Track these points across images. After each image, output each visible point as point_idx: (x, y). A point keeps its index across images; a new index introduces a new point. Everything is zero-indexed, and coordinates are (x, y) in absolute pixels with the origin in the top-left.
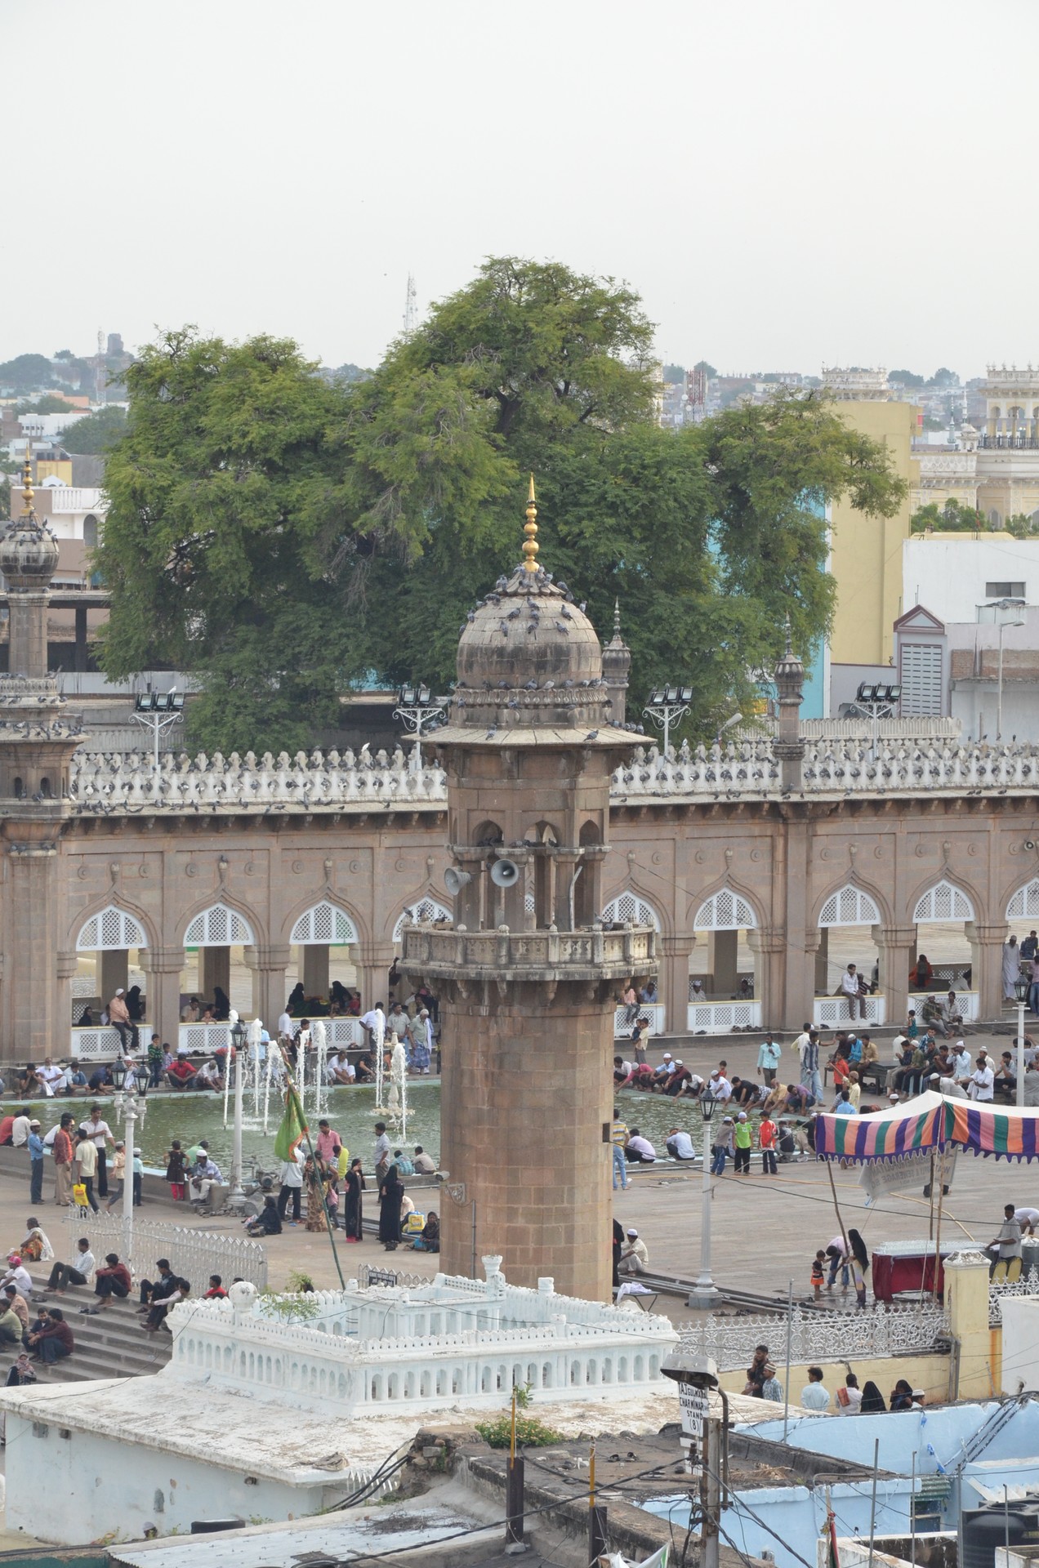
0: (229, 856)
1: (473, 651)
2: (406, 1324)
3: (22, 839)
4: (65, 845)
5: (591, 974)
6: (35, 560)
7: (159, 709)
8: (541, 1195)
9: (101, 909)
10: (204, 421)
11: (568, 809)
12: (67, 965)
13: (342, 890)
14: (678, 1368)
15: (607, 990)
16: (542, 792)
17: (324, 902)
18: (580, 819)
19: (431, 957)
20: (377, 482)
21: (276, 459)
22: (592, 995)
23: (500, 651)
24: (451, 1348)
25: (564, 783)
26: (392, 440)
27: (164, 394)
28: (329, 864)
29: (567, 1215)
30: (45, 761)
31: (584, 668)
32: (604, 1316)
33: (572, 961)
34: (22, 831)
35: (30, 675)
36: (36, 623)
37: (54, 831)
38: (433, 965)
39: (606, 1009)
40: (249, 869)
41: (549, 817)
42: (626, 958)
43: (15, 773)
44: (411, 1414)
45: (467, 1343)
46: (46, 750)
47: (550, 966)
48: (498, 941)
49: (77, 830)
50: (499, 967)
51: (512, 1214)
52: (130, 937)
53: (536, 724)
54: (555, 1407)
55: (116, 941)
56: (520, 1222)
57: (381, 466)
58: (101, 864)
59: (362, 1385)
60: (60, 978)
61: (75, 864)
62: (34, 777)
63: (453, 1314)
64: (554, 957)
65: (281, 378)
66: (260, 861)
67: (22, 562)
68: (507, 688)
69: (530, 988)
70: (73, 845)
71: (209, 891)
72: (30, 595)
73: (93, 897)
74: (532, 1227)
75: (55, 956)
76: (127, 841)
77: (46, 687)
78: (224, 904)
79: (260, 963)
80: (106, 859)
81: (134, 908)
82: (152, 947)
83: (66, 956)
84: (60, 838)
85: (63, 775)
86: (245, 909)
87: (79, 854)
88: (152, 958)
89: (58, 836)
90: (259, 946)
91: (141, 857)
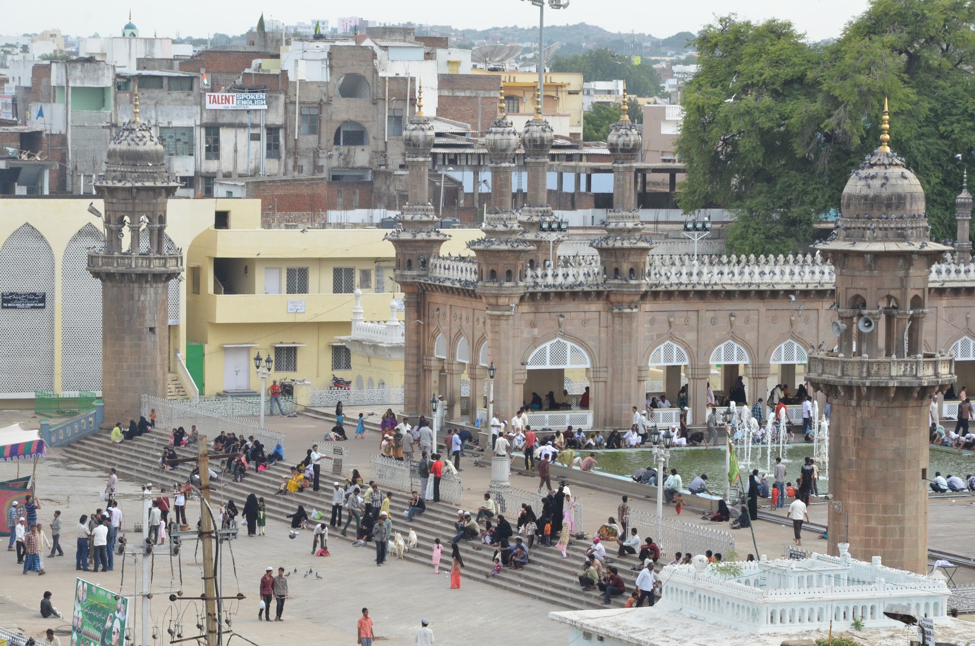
0: (736, 313)
1: (850, 197)
2: (793, 581)
3: (618, 303)
4: (643, 306)
5: (915, 383)
6: (628, 145)
7: (697, 230)
8: (885, 509)
9: (663, 342)
10: (739, 68)
11: (903, 288)
12: (643, 374)
13: (800, 333)
14: (894, 612)
15: (925, 393)
16: (889, 279)
17: (790, 340)
18: (911, 294)
19: (823, 372)
20: (835, 102)
21: (779, 88)
22: (916, 395)
23: (866, 197)
24: (817, 595)
25: (901, 273)
26: (844, 77)
27: (718, 52)
28: (793, 318)
29: (900, 521)
30: (633, 258)
31: (914, 207)
32: (908, 579)
33: (904, 375)
34: (619, 298)
35: (624, 210)
36: (628, 181)
37: (637, 298)
38: (825, 377)
39: (925, 403)
40: (747, 321)
41: (892, 293)
42: (936, 374)
43: (615, 265)
44: (793, 632)
45: (828, 593)
46: (632, 252)
47: (891, 378)
48: (862, 363)
49: (649, 298)
50: (862, 378)
51: (868, 519)
52: (680, 357)
53: (885, 239)
54: (877, 630)
55: (671, 360)
56: (873, 524)
57: (837, 92)
58: (662, 317)
59: (765, 615)
60: (639, 381)
61: (648, 317)
62: (625, 267)
63: (820, 576)
64: (894, 373)
65: (782, 42)
66: (754, 316)
67: (620, 146)
68: (869, 218)
69: (880, 391)
70: (647, 306)
71: (724, 333)
72: (625, 165)
73: (659, 336)
74: (880, 527)
75: (637, 369)
76: (678, 305)
77: (633, 217)
78: (733, 340)
79: (753, 374)
80: (666, 314)
81: (682, 342)
82: (692, 364)
83: (643, 369)
84: (640, 302)
85: (642, 266)
86: (745, 343)
87: (650, 311)
88: (692, 371)
89: (639, 300)
90: (753, 364)
91: (686, 313)
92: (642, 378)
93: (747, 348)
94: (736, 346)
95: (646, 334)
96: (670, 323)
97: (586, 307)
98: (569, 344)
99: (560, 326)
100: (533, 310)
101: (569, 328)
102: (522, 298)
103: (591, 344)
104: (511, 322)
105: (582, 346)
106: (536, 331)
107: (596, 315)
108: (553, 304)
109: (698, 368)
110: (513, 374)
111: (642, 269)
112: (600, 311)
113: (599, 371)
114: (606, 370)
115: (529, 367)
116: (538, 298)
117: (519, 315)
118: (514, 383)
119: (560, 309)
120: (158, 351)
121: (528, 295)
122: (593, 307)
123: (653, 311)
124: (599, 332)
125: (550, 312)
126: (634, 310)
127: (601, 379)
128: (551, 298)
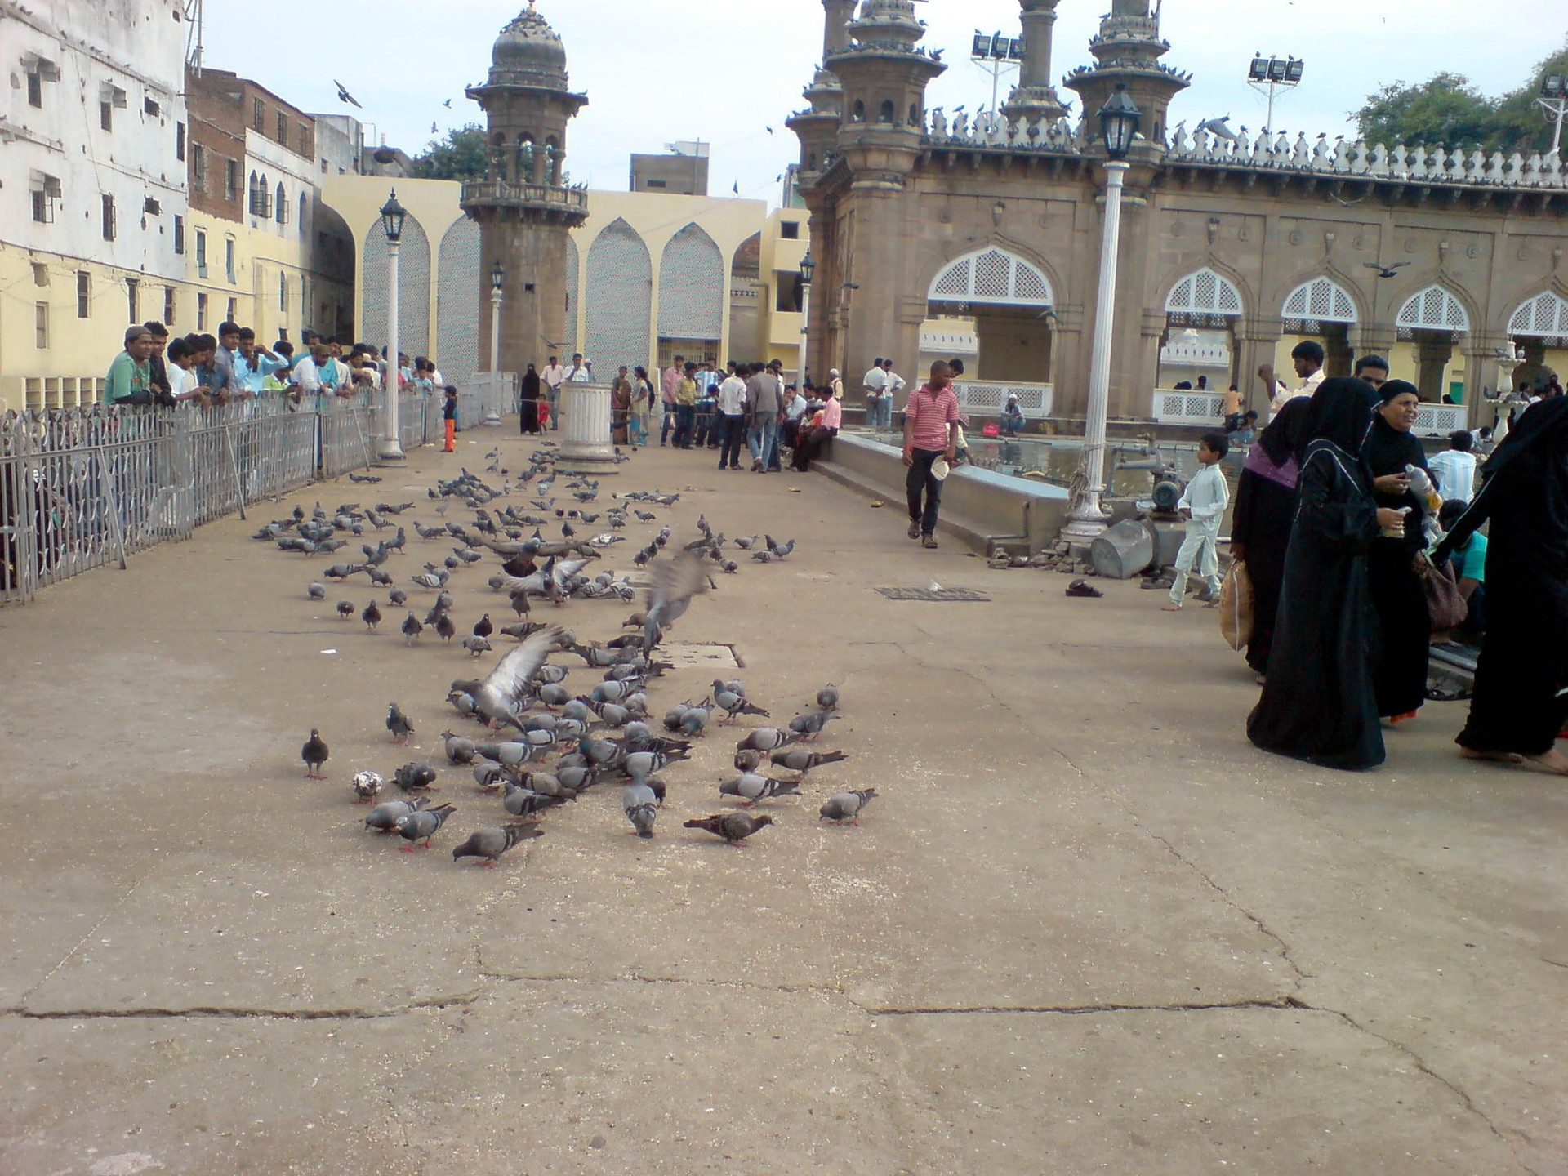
0: (1337, 227)
4: (1158, 197)
9: (1196, 269)
12: (1151, 321)
13: (1455, 274)
17: (1436, 286)
28: (1445, 245)
35: (1128, 13)
37: (1145, 177)
40: (1358, 244)
49: (1169, 181)
52: (1229, 301)
55: (1210, 304)
58: (1199, 222)
60: (1144, 335)
61: (1169, 220)
66: (1371, 236)
70: (1168, 199)
71: (1314, 263)
73: (1186, 256)
75: (1140, 312)
76: (1224, 202)
77: (1144, 25)
78: (1330, 278)
79: (1362, 341)
80: (1204, 217)
81: (1230, 271)
82: (1248, 313)
83: (1153, 314)
84: (1154, 191)
85: (1156, 117)
86: (1351, 283)
87: (1174, 210)
88: (1247, 325)
89: (1151, 186)
90: (1363, 323)
91: (1240, 220)
92: (1151, 331)
93: (1354, 294)
94: (1334, 287)
95: (1163, 250)
96: (1210, 234)
97: (1049, 192)
98: (1014, 259)
99: (996, 223)
100: (944, 188)
101: (1013, 229)
102: (919, 162)
103: (1055, 260)
104: (893, 202)
105: (1038, 264)
106: (949, 229)
107: (1069, 207)
108: (981, 178)
109: (1258, 321)
110: (898, 305)
111: (1156, 124)
112: (1075, 202)
113: (1068, 312)
114: (1081, 309)
115: (933, 295)
116: (951, 163)
117: (916, 196)
118: (900, 320)
119: (998, 191)
120: (539, 317)
121: (929, 154)
122: (1063, 193)
123: (1178, 210)
124: (1072, 239)
125: (977, 196)
126: (1138, 200)
127: (1071, 327)
128: (976, 166)
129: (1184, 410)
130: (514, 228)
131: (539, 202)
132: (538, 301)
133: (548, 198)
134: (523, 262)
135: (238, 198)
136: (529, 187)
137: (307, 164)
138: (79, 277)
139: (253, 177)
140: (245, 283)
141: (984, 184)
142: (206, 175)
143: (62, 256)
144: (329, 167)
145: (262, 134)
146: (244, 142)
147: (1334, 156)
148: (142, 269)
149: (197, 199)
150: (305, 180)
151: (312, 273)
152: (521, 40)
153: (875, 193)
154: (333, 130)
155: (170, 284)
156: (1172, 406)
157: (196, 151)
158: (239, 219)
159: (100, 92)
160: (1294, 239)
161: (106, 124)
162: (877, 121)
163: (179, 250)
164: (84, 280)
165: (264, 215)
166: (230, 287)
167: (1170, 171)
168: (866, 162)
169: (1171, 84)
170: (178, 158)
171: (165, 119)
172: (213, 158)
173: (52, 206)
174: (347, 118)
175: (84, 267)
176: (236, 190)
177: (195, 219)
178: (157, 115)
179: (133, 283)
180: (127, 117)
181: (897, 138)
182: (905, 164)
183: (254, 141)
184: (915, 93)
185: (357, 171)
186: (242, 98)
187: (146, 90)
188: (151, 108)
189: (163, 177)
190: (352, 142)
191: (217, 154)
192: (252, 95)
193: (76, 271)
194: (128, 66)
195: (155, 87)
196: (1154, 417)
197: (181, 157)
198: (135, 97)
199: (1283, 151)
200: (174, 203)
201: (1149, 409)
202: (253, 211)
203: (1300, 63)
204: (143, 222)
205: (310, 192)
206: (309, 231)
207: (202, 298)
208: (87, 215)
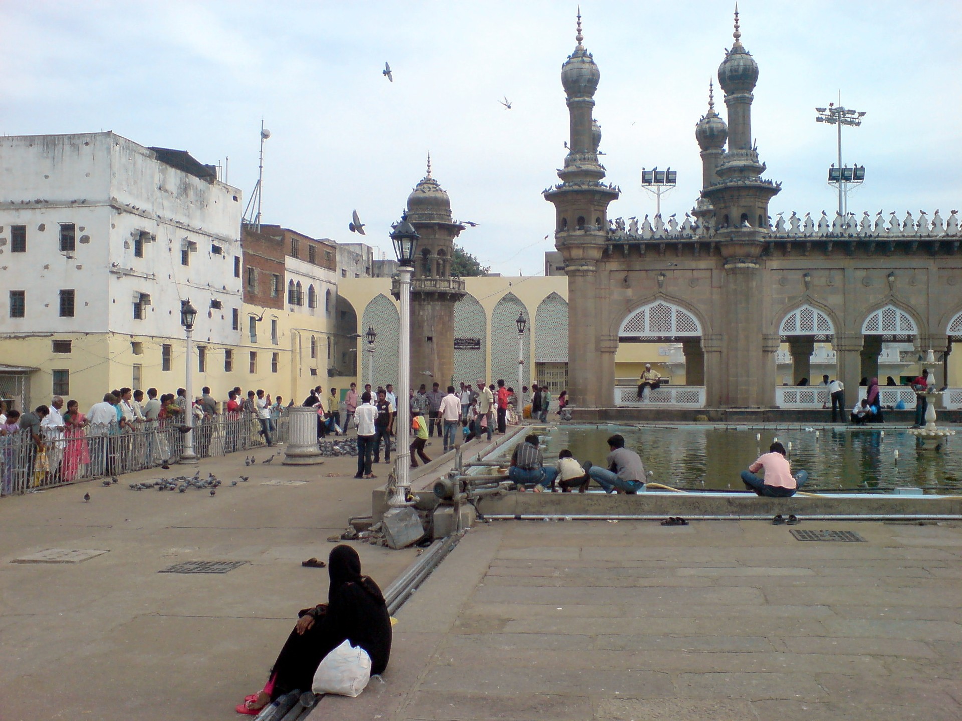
0: (896, 272)
4: (768, 262)
9: (798, 307)
34: (730, 251)
37: (754, 250)
40: (912, 282)
43: (724, 212)
49: (774, 251)
55: (809, 329)
60: (764, 351)
62: (735, 213)
66: (921, 276)
70: (774, 263)
71: (881, 297)
73: (792, 299)
75: (760, 337)
76: (816, 262)
77: (747, 155)
78: (894, 306)
79: (921, 347)
80: (801, 273)
81: (823, 307)
82: (837, 334)
83: (770, 337)
84: (764, 258)
85: (759, 212)
86: (910, 309)
87: (780, 270)
88: (838, 340)
89: (761, 256)
90: (921, 335)
91: (827, 272)
92: (770, 349)
93: (913, 316)
94: (898, 313)
95: (774, 296)
96: (806, 284)
97: (694, 265)
98: (674, 308)
99: (660, 285)
100: (624, 267)
101: (672, 289)
102: (606, 254)
103: (702, 307)
104: (590, 278)
105: (690, 310)
106: (629, 292)
107: (709, 273)
108: (648, 259)
109: (845, 338)
110: (598, 341)
111: (760, 217)
112: (712, 270)
113: (712, 339)
114: (719, 337)
115: (622, 334)
116: (626, 252)
117: (607, 273)
118: (600, 351)
119: (659, 266)
120: (436, 356)
121: (611, 247)
122: (703, 264)
123: (782, 270)
124: (712, 294)
125: (647, 271)
126: (751, 265)
127: (715, 349)
128: (643, 252)
129: (798, 400)
130: (420, 305)
131: (434, 288)
132: (435, 346)
133: (438, 286)
134: (426, 324)
135: (280, 296)
136: (427, 280)
137: (331, 273)
138: (164, 348)
139: (291, 282)
140: (284, 343)
141: (651, 261)
142: (256, 285)
143: (153, 337)
144: (347, 273)
145: (297, 258)
146: (284, 264)
147: (890, 226)
148: (209, 340)
149: (249, 298)
150: (329, 282)
151: (335, 336)
152: (422, 195)
153: (577, 274)
154: (350, 253)
155: (229, 348)
156: (790, 397)
157: (249, 272)
158: (281, 307)
159: (182, 245)
160: (866, 283)
161: (185, 261)
162: (574, 230)
163: (235, 327)
164: (167, 350)
165: (299, 303)
166: (274, 347)
167: (772, 245)
168: (570, 255)
169: (771, 190)
170: (236, 276)
171: (226, 255)
172: (260, 274)
173: (147, 310)
174: (361, 245)
175: (168, 342)
176: (279, 291)
177: (247, 310)
178: (221, 254)
179: (202, 350)
180: (201, 256)
181: (588, 239)
182: (596, 254)
183: (290, 262)
184: (600, 211)
185: (369, 274)
186: (283, 240)
187: (213, 241)
188: (216, 250)
189: (224, 288)
190: (365, 258)
191: (264, 272)
192: (289, 238)
193: (162, 344)
194: (200, 229)
195: (219, 238)
196: (777, 405)
197: (237, 275)
198: (204, 246)
199: (853, 225)
200: (232, 302)
201: (773, 397)
202: (291, 301)
203: (862, 168)
204: (210, 314)
205: (333, 289)
206: (333, 312)
207: (253, 355)
208: (170, 313)
